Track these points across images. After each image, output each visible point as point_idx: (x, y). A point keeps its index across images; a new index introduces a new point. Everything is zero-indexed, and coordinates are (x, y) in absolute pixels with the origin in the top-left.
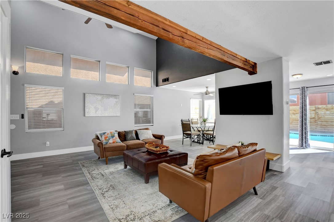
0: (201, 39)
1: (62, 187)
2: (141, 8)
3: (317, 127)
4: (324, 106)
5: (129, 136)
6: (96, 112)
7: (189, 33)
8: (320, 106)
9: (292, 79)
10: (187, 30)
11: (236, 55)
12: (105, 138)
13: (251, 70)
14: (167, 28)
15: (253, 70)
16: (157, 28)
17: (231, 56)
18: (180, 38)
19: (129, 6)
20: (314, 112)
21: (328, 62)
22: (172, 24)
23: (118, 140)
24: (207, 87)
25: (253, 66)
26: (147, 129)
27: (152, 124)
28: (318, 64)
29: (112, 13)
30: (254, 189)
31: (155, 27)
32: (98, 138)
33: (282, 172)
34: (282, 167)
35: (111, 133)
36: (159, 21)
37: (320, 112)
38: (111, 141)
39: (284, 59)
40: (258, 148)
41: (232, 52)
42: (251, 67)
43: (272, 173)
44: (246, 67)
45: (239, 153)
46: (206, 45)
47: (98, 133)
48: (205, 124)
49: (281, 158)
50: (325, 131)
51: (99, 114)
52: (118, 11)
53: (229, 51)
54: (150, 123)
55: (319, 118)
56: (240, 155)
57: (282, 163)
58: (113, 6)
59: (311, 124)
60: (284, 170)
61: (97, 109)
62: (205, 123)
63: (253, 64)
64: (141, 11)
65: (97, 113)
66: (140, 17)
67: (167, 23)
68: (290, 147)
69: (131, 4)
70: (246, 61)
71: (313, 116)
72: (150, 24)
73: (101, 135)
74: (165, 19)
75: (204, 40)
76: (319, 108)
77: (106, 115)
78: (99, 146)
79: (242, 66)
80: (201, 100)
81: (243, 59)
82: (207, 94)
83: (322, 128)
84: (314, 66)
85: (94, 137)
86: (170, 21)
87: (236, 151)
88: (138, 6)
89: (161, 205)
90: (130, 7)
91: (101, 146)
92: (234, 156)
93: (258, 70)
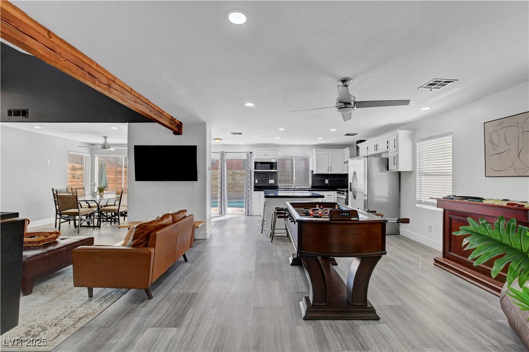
0: (129, 90)
2: (65, 43)
3: (233, 193)
4: (240, 171)
8: (236, 171)
9: (213, 142)
10: (115, 78)
11: (164, 112)
13: (176, 129)
14: (93, 73)
15: (179, 130)
16: (82, 71)
17: (158, 113)
18: (107, 87)
19: (50, 37)
20: (231, 177)
21: (240, 134)
22: (99, 68)
24: (105, 138)
25: (178, 125)
28: (233, 134)
29: (27, 43)
30: (184, 256)
31: (79, 69)
33: (206, 239)
34: (205, 234)
36: (85, 63)
37: (236, 178)
39: (208, 124)
40: (187, 214)
41: (159, 108)
42: (176, 127)
43: (197, 241)
44: (172, 127)
45: (173, 220)
46: (134, 97)
48: (101, 196)
49: (205, 225)
50: (240, 197)
52: (35, 41)
53: (156, 106)
55: (236, 184)
56: (174, 222)
57: (205, 230)
58: (28, 34)
59: (229, 190)
60: (208, 237)
62: (102, 193)
63: (179, 123)
64: (65, 47)
66: (63, 54)
67: (94, 67)
68: (212, 216)
69: (53, 36)
70: (172, 120)
71: (231, 182)
72: (74, 66)
74: (92, 61)
75: (132, 92)
76: (235, 173)
79: (169, 125)
80: (89, 155)
81: (170, 117)
82: (105, 148)
83: (237, 195)
84: (231, 134)
86: (97, 65)
87: (171, 217)
88: (61, 40)
89: (78, 304)
90: (51, 39)
92: (170, 223)
93: (183, 130)
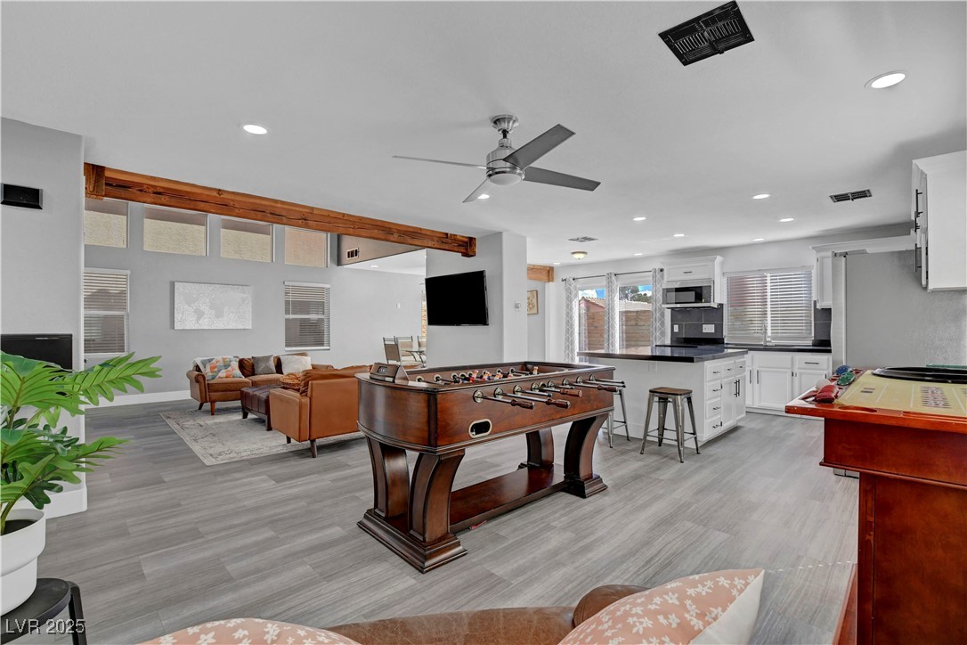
1: (132, 437)
5: (260, 367)
6: (198, 320)
7: (315, 212)
12: (212, 368)
14: (279, 211)
15: (466, 249)
17: (408, 233)
19: (220, 195)
23: (238, 372)
25: (465, 243)
26: (303, 354)
27: (328, 348)
32: (198, 368)
35: (224, 359)
38: (223, 374)
42: (459, 245)
47: (198, 361)
51: (205, 324)
52: (206, 203)
54: (322, 344)
58: (199, 199)
61: (200, 314)
63: (467, 240)
65: (200, 322)
70: (447, 237)
72: (251, 212)
73: (204, 363)
77: (221, 326)
78: (197, 381)
85: (191, 368)
91: (202, 380)
